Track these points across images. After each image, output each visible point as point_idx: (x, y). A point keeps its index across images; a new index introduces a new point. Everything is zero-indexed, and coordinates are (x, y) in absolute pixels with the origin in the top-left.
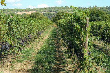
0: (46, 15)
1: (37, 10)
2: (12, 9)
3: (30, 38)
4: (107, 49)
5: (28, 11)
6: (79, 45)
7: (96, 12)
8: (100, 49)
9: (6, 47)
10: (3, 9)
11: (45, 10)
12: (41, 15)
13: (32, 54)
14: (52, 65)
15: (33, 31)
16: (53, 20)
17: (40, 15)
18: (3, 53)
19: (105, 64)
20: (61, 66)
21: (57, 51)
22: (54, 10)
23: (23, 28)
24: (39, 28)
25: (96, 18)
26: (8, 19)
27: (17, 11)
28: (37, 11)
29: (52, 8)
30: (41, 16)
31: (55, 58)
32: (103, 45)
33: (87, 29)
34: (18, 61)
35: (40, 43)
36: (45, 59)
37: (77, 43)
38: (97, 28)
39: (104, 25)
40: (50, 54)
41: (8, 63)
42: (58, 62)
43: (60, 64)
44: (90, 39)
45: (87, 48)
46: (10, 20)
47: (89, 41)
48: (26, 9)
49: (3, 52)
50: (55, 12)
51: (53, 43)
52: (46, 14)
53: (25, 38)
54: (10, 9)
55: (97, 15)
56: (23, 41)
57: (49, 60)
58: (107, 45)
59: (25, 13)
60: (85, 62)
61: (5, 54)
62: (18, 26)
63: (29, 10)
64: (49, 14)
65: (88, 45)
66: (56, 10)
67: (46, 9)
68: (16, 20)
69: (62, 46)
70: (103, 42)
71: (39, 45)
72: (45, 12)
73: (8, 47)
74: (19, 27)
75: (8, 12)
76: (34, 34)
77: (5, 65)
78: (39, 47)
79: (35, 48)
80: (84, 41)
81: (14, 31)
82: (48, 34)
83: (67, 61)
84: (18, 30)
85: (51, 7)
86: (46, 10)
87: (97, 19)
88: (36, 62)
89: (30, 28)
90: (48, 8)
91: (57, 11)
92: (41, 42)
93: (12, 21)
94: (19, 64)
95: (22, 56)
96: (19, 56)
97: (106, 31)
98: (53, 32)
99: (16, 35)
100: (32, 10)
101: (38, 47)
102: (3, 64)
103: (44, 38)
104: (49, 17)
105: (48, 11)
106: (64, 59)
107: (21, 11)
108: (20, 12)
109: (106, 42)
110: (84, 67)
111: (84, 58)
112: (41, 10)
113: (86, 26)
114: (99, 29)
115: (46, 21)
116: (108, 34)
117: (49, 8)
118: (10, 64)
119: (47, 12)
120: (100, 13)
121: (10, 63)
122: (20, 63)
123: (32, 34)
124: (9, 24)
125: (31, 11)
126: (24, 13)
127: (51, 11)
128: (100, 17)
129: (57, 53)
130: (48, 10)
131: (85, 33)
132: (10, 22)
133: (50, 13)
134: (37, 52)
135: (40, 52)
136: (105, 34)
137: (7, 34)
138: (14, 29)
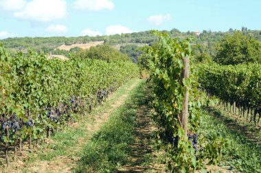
0: (127, 51)
1: (105, 38)
2: (46, 38)
3: (76, 105)
4: (256, 129)
5: (84, 43)
6: (170, 119)
7: (242, 43)
8: (241, 128)
9: (12, 124)
10: (26, 38)
11: (124, 39)
12: (114, 51)
13: (77, 142)
14: (118, 164)
15: (83, 88)
16: (142, 63)
17: (110, 50)
18: (5, 139)
19: (240, 162)
20: (138, 168)
21: (137, 134)
22: (145, 40)
23: (56, 82)
24: (101, 81)
25: (241, 56)
26: (18, 63)
27: (59, 42)
28: (105, 41)
29: (141, 34)
30: (113, 53)
31: (128, 151)
32: (249, 119)
33: (184, 82)
34: (43, 157)
35: (102, 117)
36: (104, 152)
37: (167, 115)
38: (236, 79)
39: (249, 73)
40: (119, 142)
41: (19, 161)
42: (134, 160)
43: (137, 163)
44: (194, 105)
45: (188, 126)
46: (21, 65)
47: (191, 108)
48: (80, 37)
49: (6, 136)
50: (147, 45)
51: (134, 116)
52: (125, 49)
53: (65, 104)
54: (41, 38)
55: (244, 51)
56: (57, 111)
57: (113, 154)
58: (257, 118)
59: (76, 48)
60: (181, 155)
61: (11, 141)
62: (43, 78)
63: (85, 40)
64: (133, 49)
65: (190, 117)
66: (149, 38)
67: (127, 36)
68: (37, 63)
69: (151, 123)
70: (248, 113)
71: (100, 121)
72: (124, 45)
73: (18, 126)
74: (46, 80)
75: (38, 44)
76: (86, 96)
77: (9, 167)
78: (98, 124)
79: (89, 129)
80: (179, 108)
81: (31, 88)
82: (126, 96)
83: (155, 156)
84: (42, 86)
85: (137, 32)
86: (127, 39)
87: (243, 59)
88: (83, 159)
89: (76, 81)
90: (132, 34)
91: (152, 41)
92: (105, 114)
93: (27, 66)
94: (44, 164)
95: (54, 146)
96: (46, 146)
97: (252, 86)
98: (138, 92)
99: (38, 97)
100: (93, 39)
101: (96, 125)
102: (6, 165)
103: (113, 106)
104: (134, 55)
105: (132, 41)
106: (150, 151)
107: (67, 42)
108: (66, 44)
109: (253, 112)
110: (180, 167)
111: (179, 146)
112: (115, 41)
113: (183, 75)
114: (239, 82)
115: (120, 65)
116: (258, 93)
117: (134, 35)
118: (22, 163)
119: (129, 44)
120: (249, 45)
121: (24, 161)
122: (46, 162)
123: (83, 96)
124: (20, 73)
125: (91, 42)
126: (73, 46)
127: (137, 41)
128: (251, 53)
129: (137, 140)
130: (130, 39)
131: (180, 91)
132: (22, 69)
133: (136, 47)
134: (91, 136)
135: (97, 137)
136: (251, 94)
137: (15, 96)
138: (32, 84)
